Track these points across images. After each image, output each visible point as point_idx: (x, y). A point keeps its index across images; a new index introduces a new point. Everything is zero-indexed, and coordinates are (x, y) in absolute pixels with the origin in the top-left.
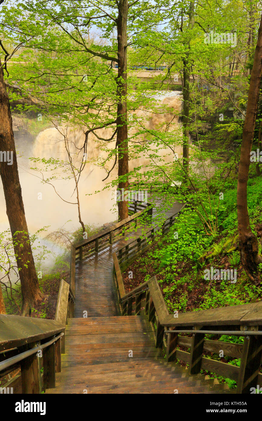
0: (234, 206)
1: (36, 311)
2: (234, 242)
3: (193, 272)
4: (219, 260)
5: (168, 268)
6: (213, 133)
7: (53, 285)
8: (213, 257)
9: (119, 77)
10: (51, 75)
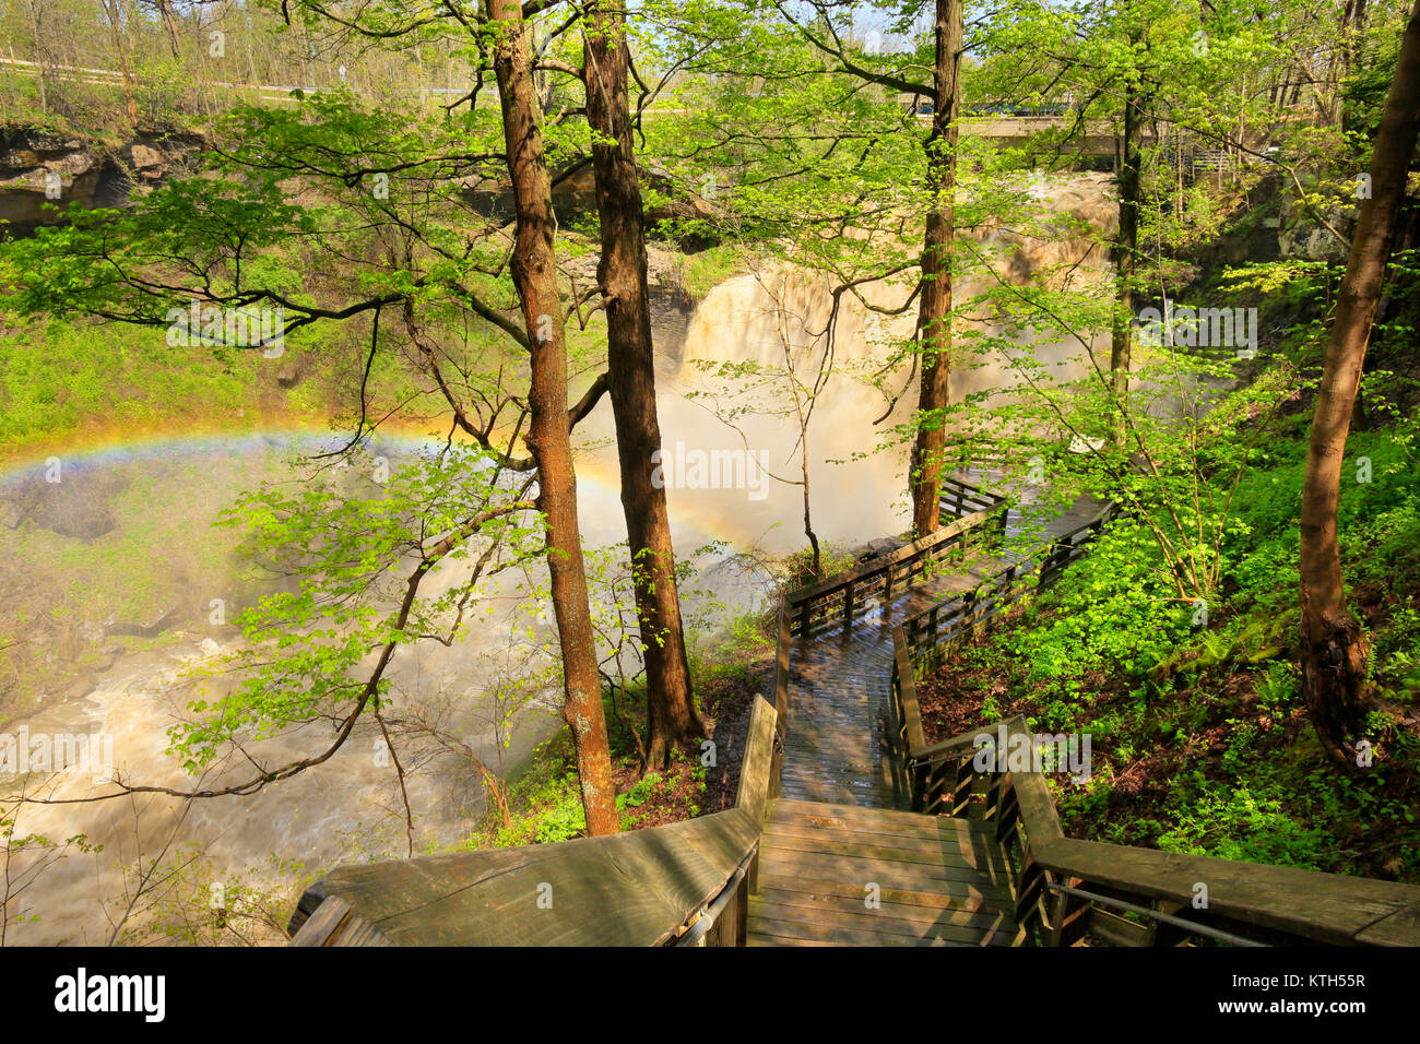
0: (1277, 519)
1: (682, 758)
2: (1275, 633)
3: (1131, 707)
4: (1221, 681)
5: (1055, 687)
6: (1208, 295)
7: (728, 695)
8: (1199, 670)
9: (934, 137)
10: (746, 140)
